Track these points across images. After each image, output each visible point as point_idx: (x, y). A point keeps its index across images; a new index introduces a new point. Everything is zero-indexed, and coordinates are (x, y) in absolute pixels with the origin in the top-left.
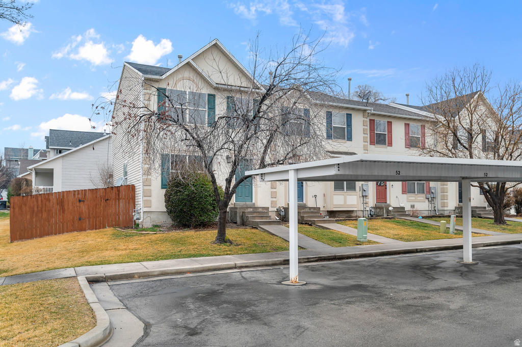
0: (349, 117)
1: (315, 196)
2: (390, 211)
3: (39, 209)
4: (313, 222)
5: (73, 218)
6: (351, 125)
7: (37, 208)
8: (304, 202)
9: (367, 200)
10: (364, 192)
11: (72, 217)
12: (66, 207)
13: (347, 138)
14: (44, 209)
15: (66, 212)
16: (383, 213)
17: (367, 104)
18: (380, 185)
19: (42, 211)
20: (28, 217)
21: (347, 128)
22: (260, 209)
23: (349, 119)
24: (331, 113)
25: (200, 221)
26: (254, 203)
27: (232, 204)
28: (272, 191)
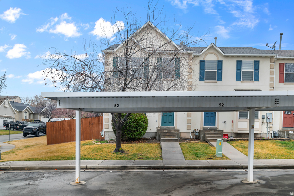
0: (257, 64)
1: (225, 122)
2: (290, 134)
6: (259, 69)
8: (216, 126)
9: (271, 125)
10: (268, 119)
13: (255, 79)
16: (285, 135)
17: (274, 52)
18: (288, 113)
19: (61, 130)
21: (255, 71)
22: (173, 131)
23: (257, 65)
24: (241, 61)
25: (129, 137)
26: (174, 127)
27: (159, 127)
28: (188, 119)
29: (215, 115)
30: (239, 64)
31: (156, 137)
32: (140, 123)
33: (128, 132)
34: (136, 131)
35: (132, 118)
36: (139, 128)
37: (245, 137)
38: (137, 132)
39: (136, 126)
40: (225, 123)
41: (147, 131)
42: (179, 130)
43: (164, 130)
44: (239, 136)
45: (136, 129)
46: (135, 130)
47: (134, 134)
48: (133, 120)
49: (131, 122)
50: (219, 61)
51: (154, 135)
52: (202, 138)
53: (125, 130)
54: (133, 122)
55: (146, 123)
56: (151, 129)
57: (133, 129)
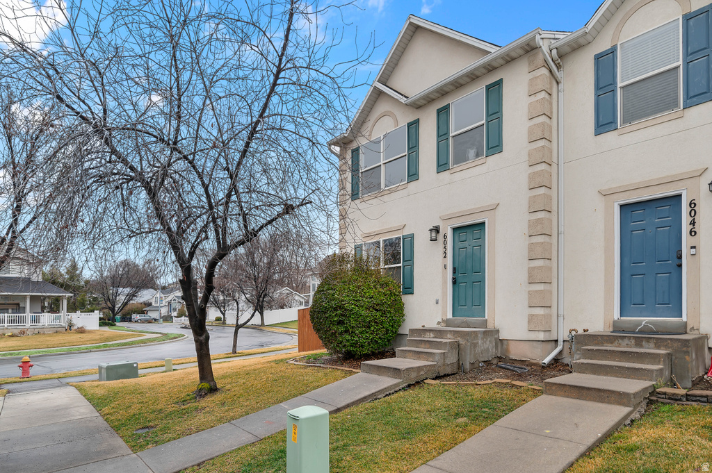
8: (684, 318)
26: (487, 320)
27: (443, 321)
28: (531, 289)
29: (680, 266)
42: (498, 331)
43: (425, 331)
50: (689, 18)
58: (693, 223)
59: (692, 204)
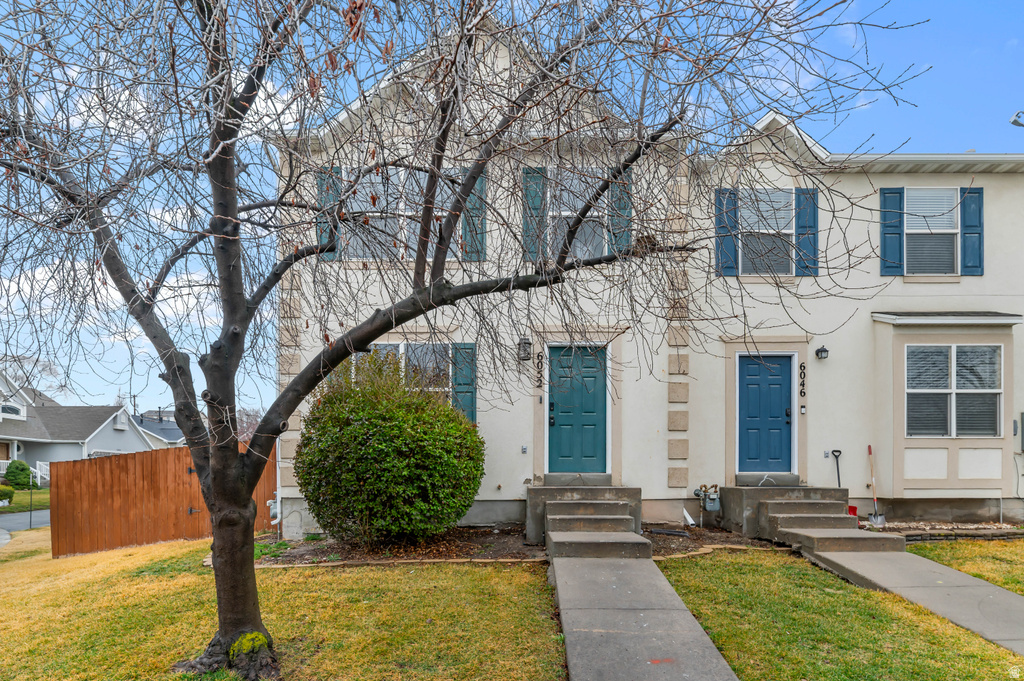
0: (972, 202)
1: (837, 454)
3: (107, 488)
4: (806, 543)
5: (177, 510)
6: (980, 225)
7: (103, 486)
8: (795, 471)
11: (173, 508)
12: (162, 485)
13: (965, 266)
14: (115, 489)
15: (162, 495)
19: (112, 493)
20: (86, 505)
21: (964, 235)
22: (607, 496)
23: (973, 206)
24: (900, 192)
25: (378, 530)
26: (610, 476)
27: (536, 478)
28: (671, 438)
29: (789, 423)
30: (892, 201)
31: (523, 525)
32: (435, 457)
33: (371, 505)
34: (418, 496)
35: (396, 432)
36: (433, 485)
37: (926, 517)
38: (423, 506)
39: (419, 471)
40: (837, 457)
41: (476, 498)
42: (638, 491)
43: (562, 491)
44: (900, 512)
45: (419, 487)
46: (412, 491)
47: (408, 515)
48: (398, 442)
49: (387, 455)
50: (800, 192)
51: (513, 512)
52: (745, 528)
53: (355, 493)
54: (400, 453)
55: (471, 459)
56: (499, 488)
57: (400, 489)
58: (803, 384)
59: (802, 367)
